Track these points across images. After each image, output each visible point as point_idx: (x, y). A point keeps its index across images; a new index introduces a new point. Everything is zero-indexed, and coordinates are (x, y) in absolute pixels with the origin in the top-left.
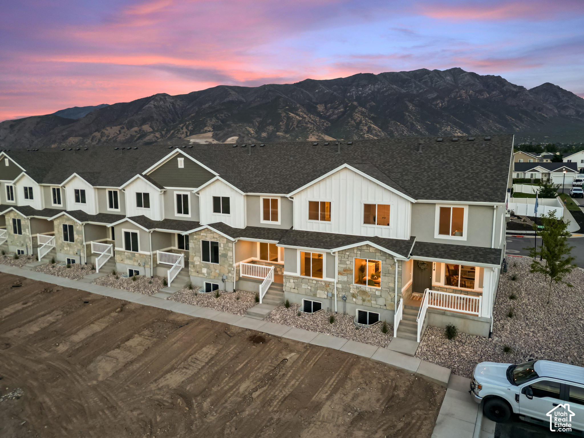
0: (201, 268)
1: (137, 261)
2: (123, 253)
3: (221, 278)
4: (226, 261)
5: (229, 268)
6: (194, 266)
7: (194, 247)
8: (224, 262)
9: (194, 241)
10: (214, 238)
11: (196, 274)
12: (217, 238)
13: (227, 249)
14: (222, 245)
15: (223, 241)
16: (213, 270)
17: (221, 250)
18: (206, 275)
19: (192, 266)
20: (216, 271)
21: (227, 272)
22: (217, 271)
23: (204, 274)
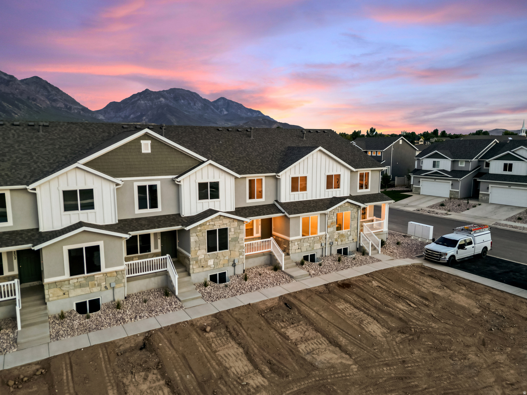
0: (206, 261)
1: (99, 285)
2: (67, 282)
3: (231, 263)
4: (237, 245)
5: (240, 251)
6: (197, 262)
7: (198, 240)
8: (235, 246)
9: (197, 233)
10: (224, 224)
11: (201, 269)
12: (226, 224)
13: (238, 232)
14: (232, 230)
15: (234, 225)
16: (222, 258)
17: (231, 235)
18: (213, 266)
19: (194, 262)
20: (225, 258)
21: (239, 254)
22: (227, 258)
23: (210, 266)
